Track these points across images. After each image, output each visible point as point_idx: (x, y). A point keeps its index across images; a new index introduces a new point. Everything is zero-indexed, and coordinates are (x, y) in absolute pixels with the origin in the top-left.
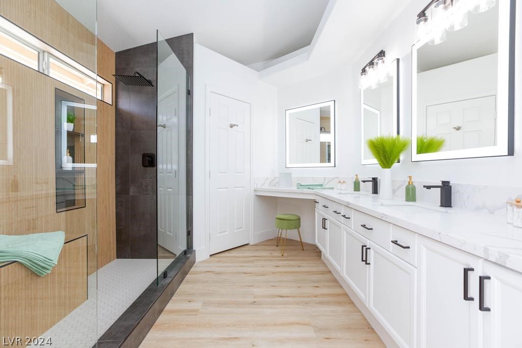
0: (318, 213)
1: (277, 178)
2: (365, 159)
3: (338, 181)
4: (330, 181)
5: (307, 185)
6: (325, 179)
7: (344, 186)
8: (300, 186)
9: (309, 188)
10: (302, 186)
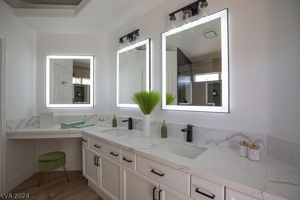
0: (85, 150)
1: (35, 117)
2: (119, 103)
4: (89, 118)
5: (71, 125)
6: (85, 117)
7: (103, 123)
9: (73, 127)
10: (66, 125)
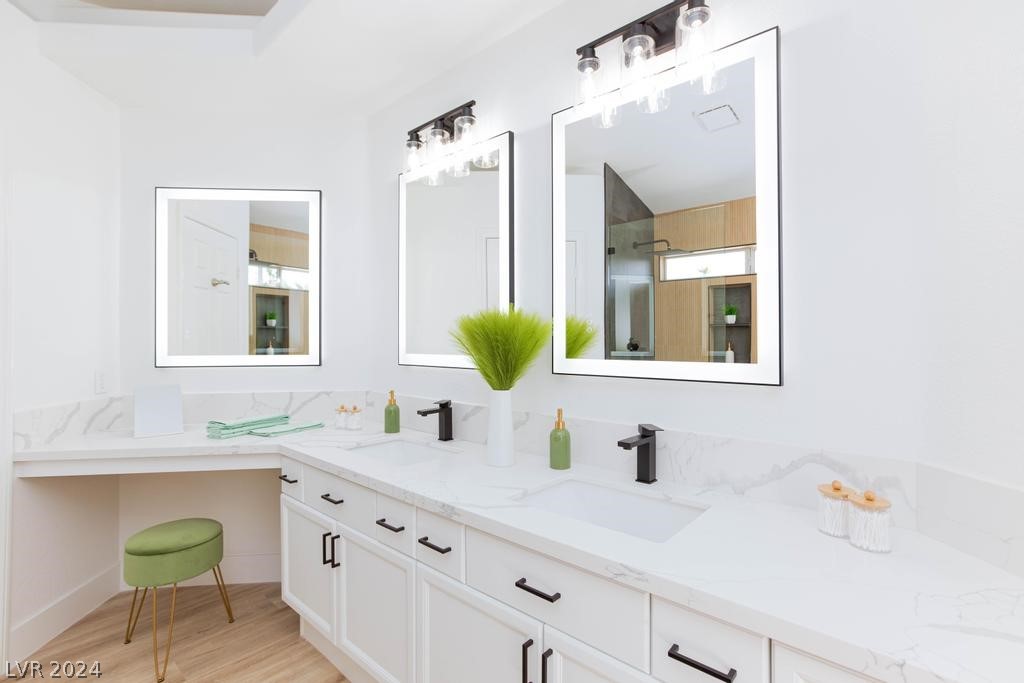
0: (291, 511)
1: (118, 399)
2: (409, 350)
3: (339, 407)
4: (304, 404)
5: (244, 425)
6: (291, 398)
7: (354, 420)
8: (218, 429)
9: (250, 433)
10: (227, 428)
